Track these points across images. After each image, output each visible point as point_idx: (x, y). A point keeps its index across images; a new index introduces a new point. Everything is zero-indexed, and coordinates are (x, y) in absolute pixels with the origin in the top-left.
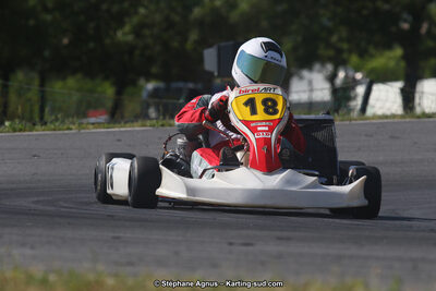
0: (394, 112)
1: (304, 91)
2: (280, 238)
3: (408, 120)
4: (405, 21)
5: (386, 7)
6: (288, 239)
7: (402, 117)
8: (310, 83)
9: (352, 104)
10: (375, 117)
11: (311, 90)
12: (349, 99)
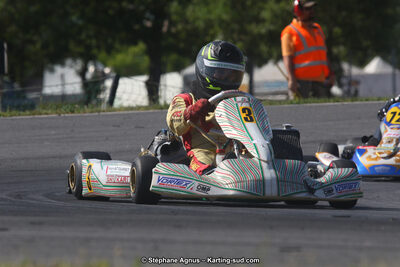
0: (139, 104)
1: (57, 86)
2: (33, 223)
3: (151, 111)
4: (148, 19)
5: (131, 7)
6: (40, 223)
7: (146, 108)
8: (62, 77)
9: (102, 96)
10: (122, 108)
11: (63, 85)
12: (99, 91)
